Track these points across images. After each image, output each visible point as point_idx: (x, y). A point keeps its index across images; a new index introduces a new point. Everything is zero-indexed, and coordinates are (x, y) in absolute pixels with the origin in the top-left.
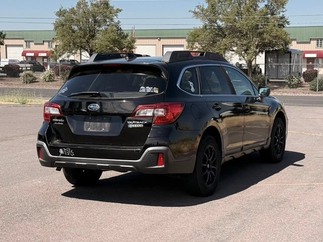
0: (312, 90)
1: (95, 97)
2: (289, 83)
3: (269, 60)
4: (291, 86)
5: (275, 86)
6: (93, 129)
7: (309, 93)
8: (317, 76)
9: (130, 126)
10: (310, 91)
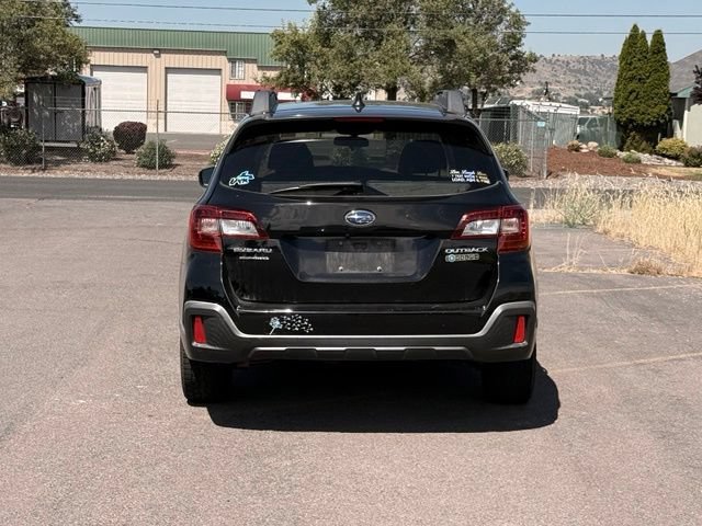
0: (143, 166)
1: (351, 193)
2: (91, 150)
3: (35, 99)
4: (95, 158)
5: (59, 158)
6: (353, 268)
7: (139, 174)
8: (144, 138)
9: (451, 258)
10: (141, 170)
